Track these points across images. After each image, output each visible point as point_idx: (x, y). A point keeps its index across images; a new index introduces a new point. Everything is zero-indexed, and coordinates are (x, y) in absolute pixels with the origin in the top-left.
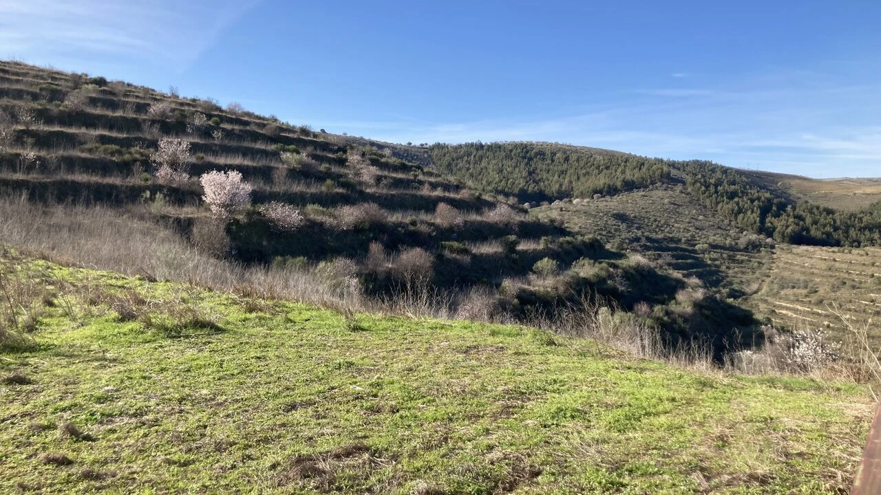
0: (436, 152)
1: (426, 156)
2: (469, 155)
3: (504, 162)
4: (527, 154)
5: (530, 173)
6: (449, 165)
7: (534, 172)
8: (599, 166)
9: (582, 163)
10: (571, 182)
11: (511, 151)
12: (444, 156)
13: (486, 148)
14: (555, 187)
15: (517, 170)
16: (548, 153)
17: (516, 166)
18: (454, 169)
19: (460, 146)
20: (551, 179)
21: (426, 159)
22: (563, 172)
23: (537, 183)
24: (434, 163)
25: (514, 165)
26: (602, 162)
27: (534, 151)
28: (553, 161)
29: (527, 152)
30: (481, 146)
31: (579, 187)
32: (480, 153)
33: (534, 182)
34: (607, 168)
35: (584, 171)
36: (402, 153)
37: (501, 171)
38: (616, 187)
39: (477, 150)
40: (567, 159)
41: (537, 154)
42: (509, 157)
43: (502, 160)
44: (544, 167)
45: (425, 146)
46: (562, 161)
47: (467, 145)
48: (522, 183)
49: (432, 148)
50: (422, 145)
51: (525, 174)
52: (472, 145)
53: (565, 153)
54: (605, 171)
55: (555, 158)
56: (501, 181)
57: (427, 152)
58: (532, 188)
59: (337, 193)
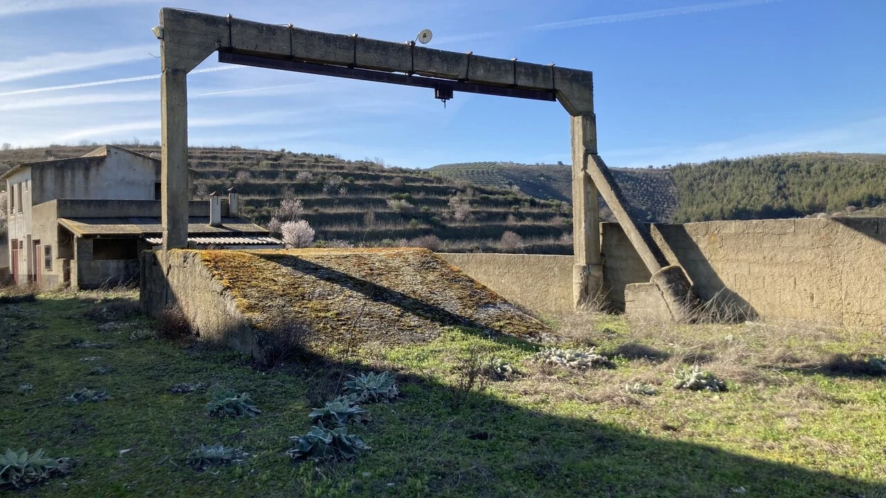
0: (678, 172)
1: (667, 177)
2: (713, 173)
3: (751, 178)
4: (778, 167)
5: (780, 188)
6: (691, 184)
7: (785, 186)
8: (863, 175)
9: (842, 173)
10: (826, 195)
11: (760, 165)
12: (686, 176)
13: (732, 164)
14: (806, 201)
15: (764, 185)
16: (804, 165)
17: (765, 181)
18: (696, 189)
19: (704, 165)
20: (802, 193)
21: (666, 181)
22: (818, 185)
23: (786, 198)
24: (675, 184)
25: (761, 180)
26: (867, 170)
27: (787, 163)
28: (809, 172)
29: (778, 166)
30: (727, 163)
31: (833, 199)
32: (726, 169)
33: (782, 197)
34: (873, 176)
35: (844, 181)
36: (640, 177)
37: (746, 188)
38: (879, 197)
39: (723, 167)
40: (825, 170)
41: (790, 166)
42: (757, 172)
43: (749, 175)
44: (797, 180)
45: (667, 168)
46: (819, 171)
47: (712, 163)
48: (767, 200)
49: (673, 170)
50: (664, 167)
51: (773, 188)
52: (717, 162)
53: (823, 162)
54: (870, 179)
55: (812, 169)
56: (744, 198)
57: (669, 174)
58: (779, 204)
59: (421, 229)
